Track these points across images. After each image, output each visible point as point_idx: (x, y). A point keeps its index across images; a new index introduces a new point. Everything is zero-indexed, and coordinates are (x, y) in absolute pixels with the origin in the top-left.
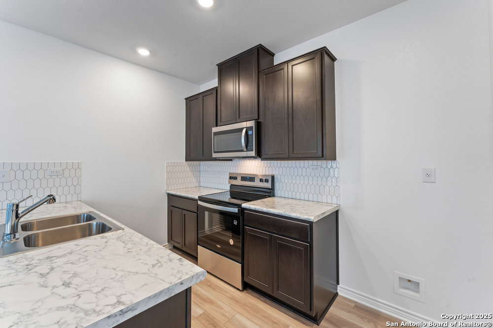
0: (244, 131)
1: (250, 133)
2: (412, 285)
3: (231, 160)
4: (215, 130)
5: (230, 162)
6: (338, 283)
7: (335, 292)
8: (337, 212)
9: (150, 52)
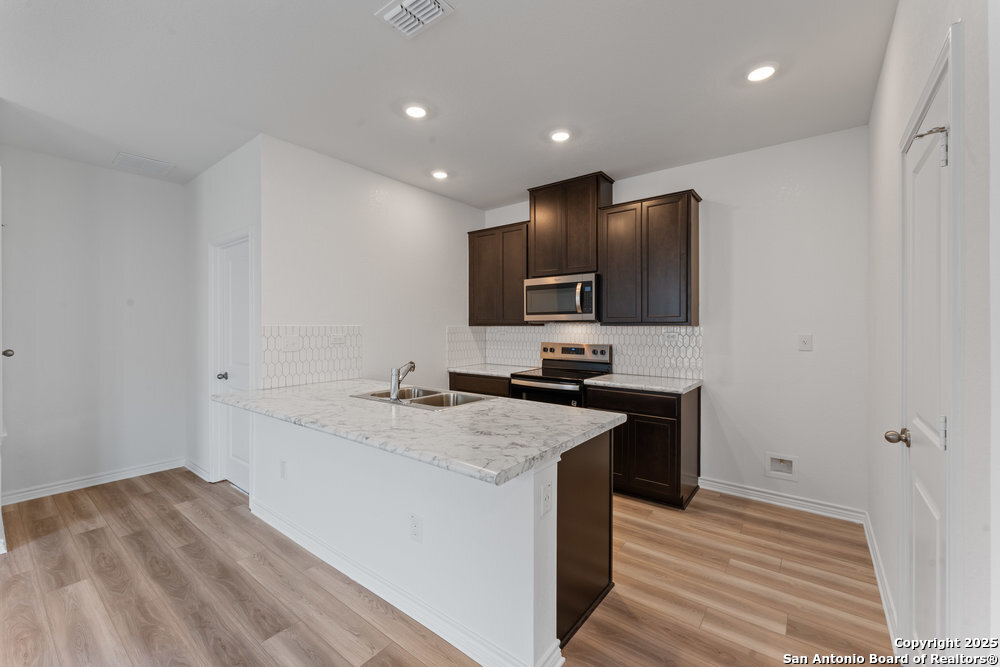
0: (579, 287)
1: (587, 289)
2: (785, 464)
3: (543, 325)
4: (528, 282)
5: (541, 327)
6: (699, 475)
7: (695, 485)
8: (699, 389)
9: (448, 174)
